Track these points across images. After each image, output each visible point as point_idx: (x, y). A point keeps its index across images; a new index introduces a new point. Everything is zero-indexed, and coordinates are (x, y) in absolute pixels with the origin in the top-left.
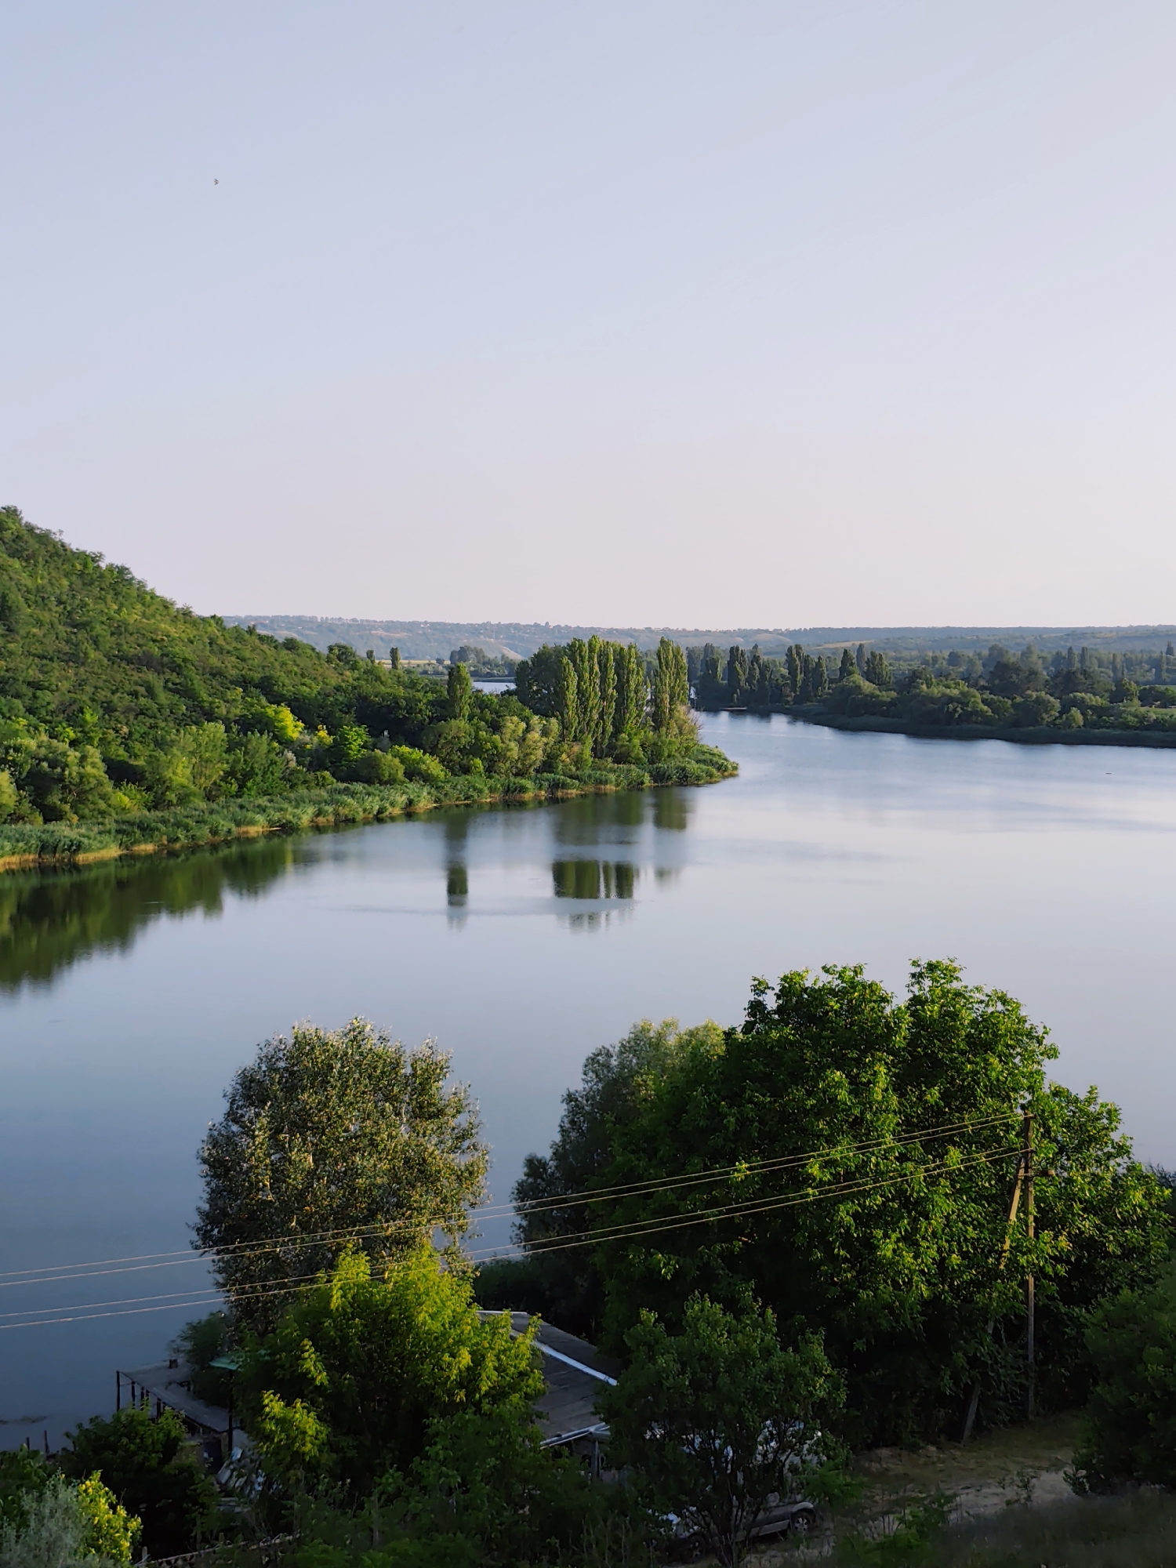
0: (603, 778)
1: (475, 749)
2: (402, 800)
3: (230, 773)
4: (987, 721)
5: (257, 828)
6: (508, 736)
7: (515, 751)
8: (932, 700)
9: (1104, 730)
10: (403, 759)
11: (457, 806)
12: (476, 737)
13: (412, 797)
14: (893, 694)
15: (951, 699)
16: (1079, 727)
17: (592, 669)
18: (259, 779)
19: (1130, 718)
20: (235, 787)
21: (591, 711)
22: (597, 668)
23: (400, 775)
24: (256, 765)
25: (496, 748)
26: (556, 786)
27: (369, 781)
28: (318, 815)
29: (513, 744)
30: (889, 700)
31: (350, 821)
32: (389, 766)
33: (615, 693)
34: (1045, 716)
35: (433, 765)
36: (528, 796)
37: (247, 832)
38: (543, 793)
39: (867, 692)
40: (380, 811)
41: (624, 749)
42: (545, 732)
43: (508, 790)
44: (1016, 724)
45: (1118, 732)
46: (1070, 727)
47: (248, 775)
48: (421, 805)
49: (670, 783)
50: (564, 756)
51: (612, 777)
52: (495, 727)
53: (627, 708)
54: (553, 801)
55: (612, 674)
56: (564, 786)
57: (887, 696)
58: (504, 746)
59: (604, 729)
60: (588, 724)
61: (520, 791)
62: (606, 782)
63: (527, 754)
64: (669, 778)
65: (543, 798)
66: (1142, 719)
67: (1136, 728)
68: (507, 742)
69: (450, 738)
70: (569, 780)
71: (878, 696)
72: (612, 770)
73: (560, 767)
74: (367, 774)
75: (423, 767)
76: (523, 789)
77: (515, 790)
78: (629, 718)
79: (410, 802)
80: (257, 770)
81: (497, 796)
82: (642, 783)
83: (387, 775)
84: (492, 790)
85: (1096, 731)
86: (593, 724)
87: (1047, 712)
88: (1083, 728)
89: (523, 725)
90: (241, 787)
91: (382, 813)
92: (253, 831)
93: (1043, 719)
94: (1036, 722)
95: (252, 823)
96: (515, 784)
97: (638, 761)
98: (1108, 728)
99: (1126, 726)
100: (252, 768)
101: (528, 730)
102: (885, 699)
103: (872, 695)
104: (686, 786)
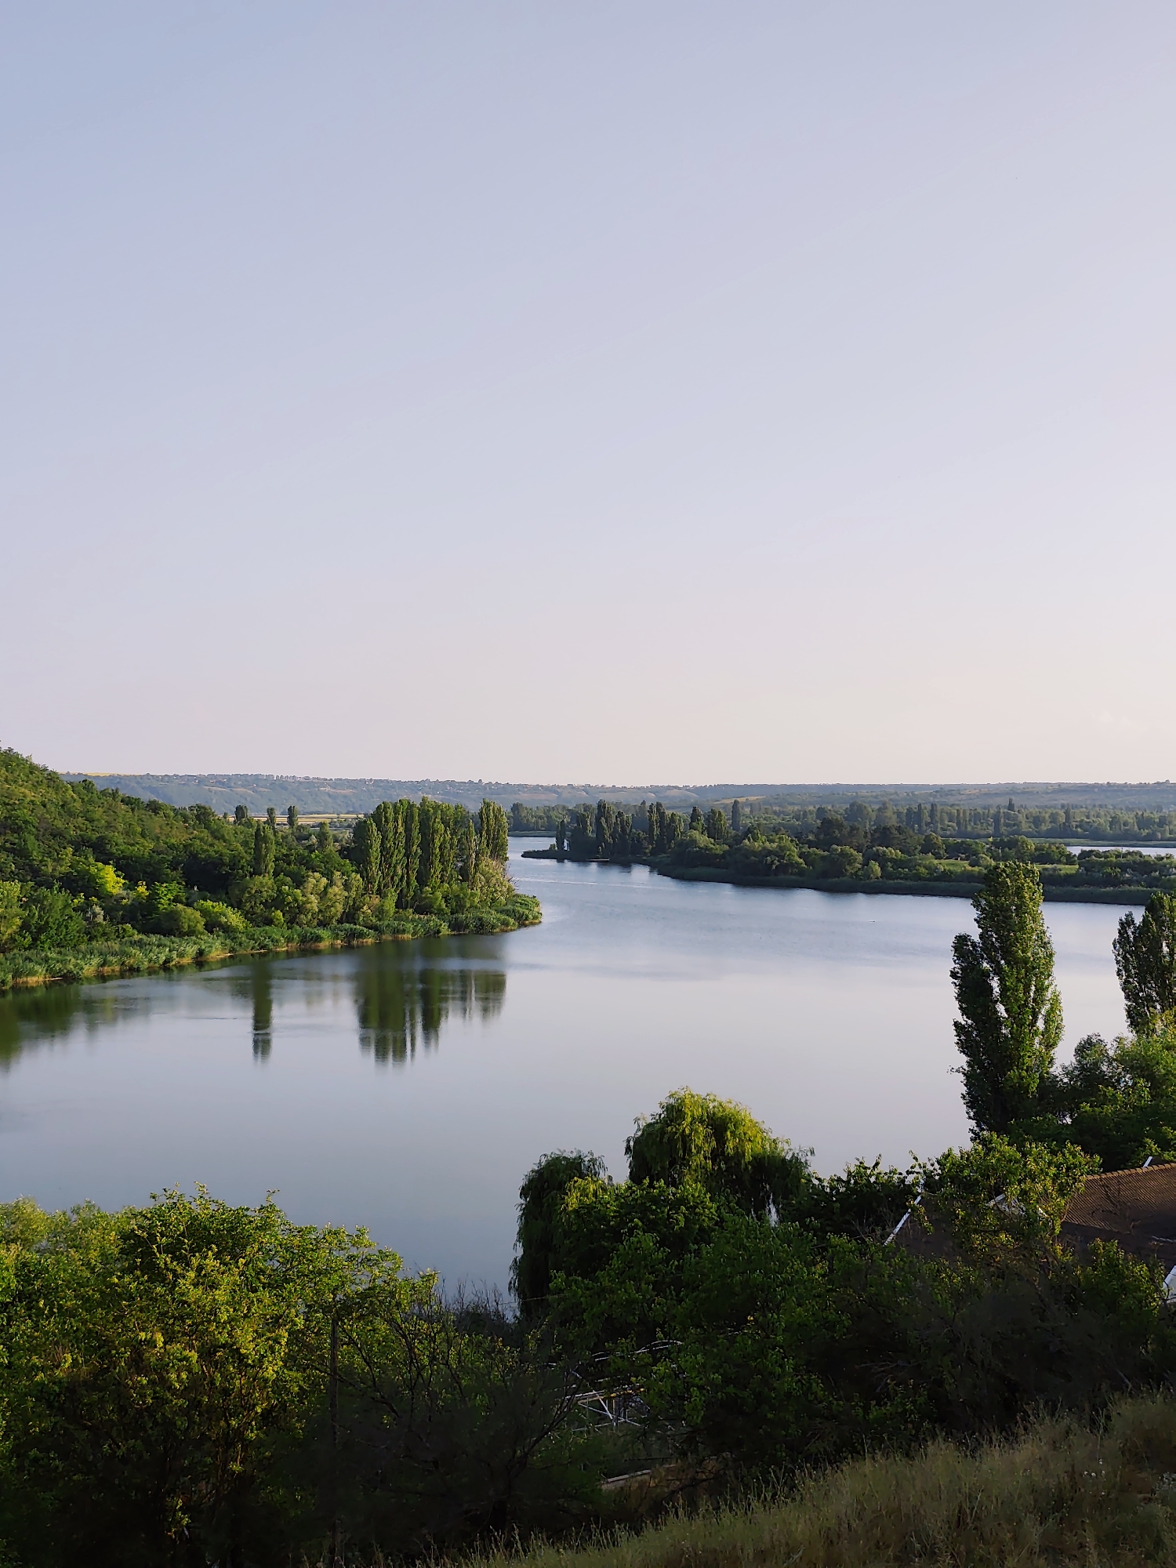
0: (401, 927)
1: (278, 902)
2: (191, 950)
3: (25, 926)
4: (801, 873)
5: (37, 978)
6: (309, 890)
7: (314, 903)
8: (754, 853)
9: (899, 881)
10: (205, 913)
11: (252, 955)
12: (279, 891)
13: (203, 947)
14: (726, 847)
15: (770, 853)
16: (877, 878)
17: (396, 828)
18: (53, 932)
19: (922, 870)
20: (29, 939)
21: (395, 867)
22: (401, 829)
23: (200, 927)
24: (51, 920)
25: (296, 900)
26: (352, 935)
27: (167, 933)
28: (103, 965)
29: (313, 898)
30: (722, 853)
31: (134, 971)
32: (189, 919)
33: (419, 851)
34: (848, 867)
35: (234, 918)
36: (324, 945)
37: (27, 982)
38: (339, 941)
39: (702, 846)
40: (167, 961)
41: (427, 901)
42: (347, 886)
43: (303, 940)
44: (825, 874)
45: (909, 883)
46: (869, 878)
47: (41, 929)
48: (212, 955)
49: (467, 931)
50: (365, 908)
51: (410, 926)
52: (299, 882)
53: (432, 863)
54: (348, 948)
55: (415, 833)
56: (361, 935)
57: (720, 849)
58: (305, 899)
59: (408, 883)
60: (392, 878)
61: (316, 940)
62: (404, 931)
63: (329, 907)
64: (467, 926)
65: (339, 946)
66: (931, 869)
67: (925, 879)
68: (309, 895)
69: (253, 892)
70: (365, 930)
71: (712, 848)
72: (413, 921)
73: (361, 919)
74: (168, 927)
75: (223, 919)
76: (318, 939)
77: (311, 939)
78: (434, 873)
79: (201, 953)
80: (51, 924)
81: (294, 945)
82: (439, 932)
83: (186, 926)
84: (289, 940)
85: (891, 881)
86: (396, 879)
87: (850, 864)
88: (881, 879)
89: (324, 881)
90: (35, 940)
91: (169, 962)
92: (32, 981)
93: (846, 870)
94: (840, 873)
95: (32, 973)
96: (311, 934)
97: (440, 913)
98: (901, 879)
99: (918, 877)
100: (47, 922)
101: (331, 883)
102: (718, 852)
103: (707, 848)
104: (482, 934)
